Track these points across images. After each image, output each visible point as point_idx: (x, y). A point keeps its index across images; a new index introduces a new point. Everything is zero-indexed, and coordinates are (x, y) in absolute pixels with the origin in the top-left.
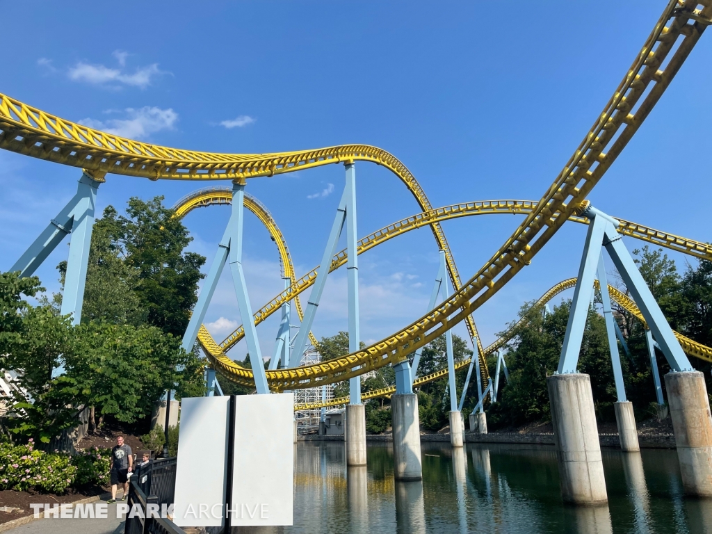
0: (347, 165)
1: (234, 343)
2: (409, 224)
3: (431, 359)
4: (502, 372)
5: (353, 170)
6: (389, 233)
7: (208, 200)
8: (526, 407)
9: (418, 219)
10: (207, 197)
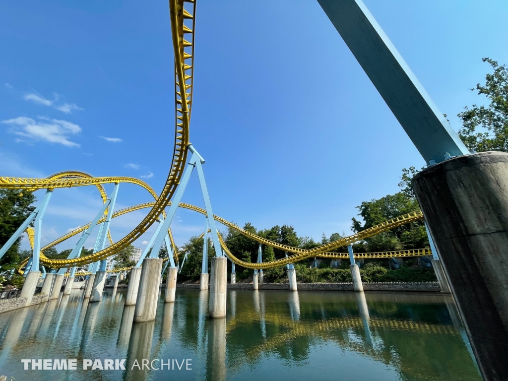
0: (116, 184)
1: (58, 243)
2: (146, 205)
3: (164, 254)
4: (185, 260)
5: (118, 186)
6: (132, 209)
7: (72, 175)
8: (186, 274)
9: (150, 204)
10: (72, 174)
